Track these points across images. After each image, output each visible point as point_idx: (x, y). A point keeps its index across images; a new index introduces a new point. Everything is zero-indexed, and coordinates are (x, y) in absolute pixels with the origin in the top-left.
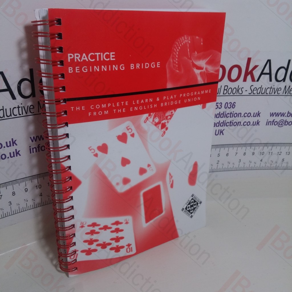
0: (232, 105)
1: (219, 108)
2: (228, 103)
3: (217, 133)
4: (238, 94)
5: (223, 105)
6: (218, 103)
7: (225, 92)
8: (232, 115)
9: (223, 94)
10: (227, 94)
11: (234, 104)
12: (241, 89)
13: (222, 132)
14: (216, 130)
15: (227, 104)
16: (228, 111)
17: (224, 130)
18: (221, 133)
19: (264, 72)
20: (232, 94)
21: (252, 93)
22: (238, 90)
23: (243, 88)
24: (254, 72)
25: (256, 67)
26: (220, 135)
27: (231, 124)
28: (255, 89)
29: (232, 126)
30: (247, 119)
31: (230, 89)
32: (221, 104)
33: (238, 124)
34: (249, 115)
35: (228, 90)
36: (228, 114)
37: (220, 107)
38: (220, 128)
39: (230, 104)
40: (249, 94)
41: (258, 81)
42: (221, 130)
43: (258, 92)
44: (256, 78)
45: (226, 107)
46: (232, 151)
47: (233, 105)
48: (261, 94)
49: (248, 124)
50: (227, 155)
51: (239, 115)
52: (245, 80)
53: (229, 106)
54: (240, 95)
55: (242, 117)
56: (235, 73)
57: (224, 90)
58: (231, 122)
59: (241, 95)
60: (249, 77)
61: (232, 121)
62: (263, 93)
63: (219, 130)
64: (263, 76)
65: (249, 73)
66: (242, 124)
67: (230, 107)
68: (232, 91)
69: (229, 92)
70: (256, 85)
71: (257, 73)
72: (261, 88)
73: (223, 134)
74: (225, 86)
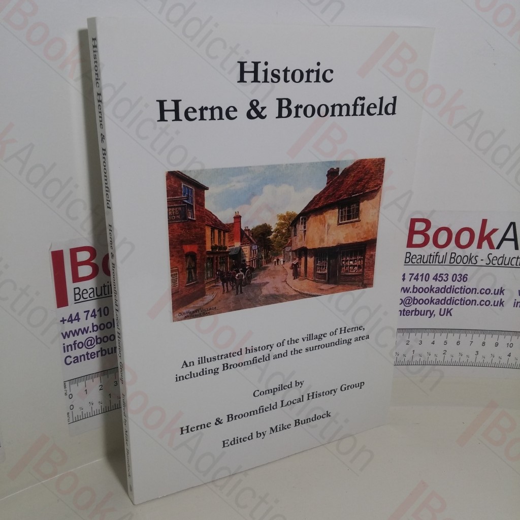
0: (462, 278)
1: (444, 280)
2: (457, 275)
3: (442, 313)
4: (470, 264)
5: (450, 277)
6: (443, 274)
7: (452, 260)
8: (463, 290)
9: (450, 263)
10: (455, 263)
11: (466, 276)
12: (474, 257)
13: (450, 312)
14: (441, 309)
15: (455, 276)
16: (458, 285)
17: (452, 309)
18: (449, 314)
19: (506, 237)
20: (461, 264)
21: (490, 263)
22: (470, 259)
23: (478, 256)
24: (492, 237)
25: (494, 231)
26: (447, 315)
27: (463, 302)
28: (495, 258)
29: (463, 304)
30: (485, 297)
31: (459, 258)
32: (446, 275)
33: (472, 302)
34: (488, 291)
35: (456, 258)
36: (457, 289)
37: (446, 279)
38: (446, 306)
39: (460, 276)
40: (486, 264)
41: (498, 247)
42: (448, 309)
43: (500, 263)
44: (496, 245)
45: (454, 279)
46: (465, 338)
47: (464, 278)
48: (503, 265)
49: (487, 303)
50: (458, 343)
51: (472, 291)
52: (480, 246)
53: (458, 278)
54: (473, 265)
55: (478, 293)
56: (465, 238)
57: (451, 258)
58: (461, 300)
59: (475, 265)
60: (485, 244)
61: (463, 299)
62: (506, 263)
63: (445, 309)
64: (505, 242)
65: (485, 238)
66: (478, 302)
67: (459, 280)
68: (462, 260)
69: (458, 261)
70: (497, 253)
71: (496, 238)
72: (503, 257)
73: (451, 315)
74: (452, 253)
